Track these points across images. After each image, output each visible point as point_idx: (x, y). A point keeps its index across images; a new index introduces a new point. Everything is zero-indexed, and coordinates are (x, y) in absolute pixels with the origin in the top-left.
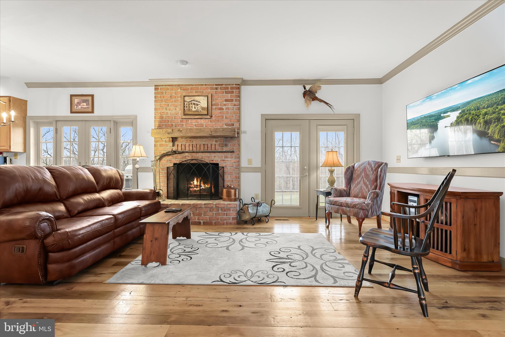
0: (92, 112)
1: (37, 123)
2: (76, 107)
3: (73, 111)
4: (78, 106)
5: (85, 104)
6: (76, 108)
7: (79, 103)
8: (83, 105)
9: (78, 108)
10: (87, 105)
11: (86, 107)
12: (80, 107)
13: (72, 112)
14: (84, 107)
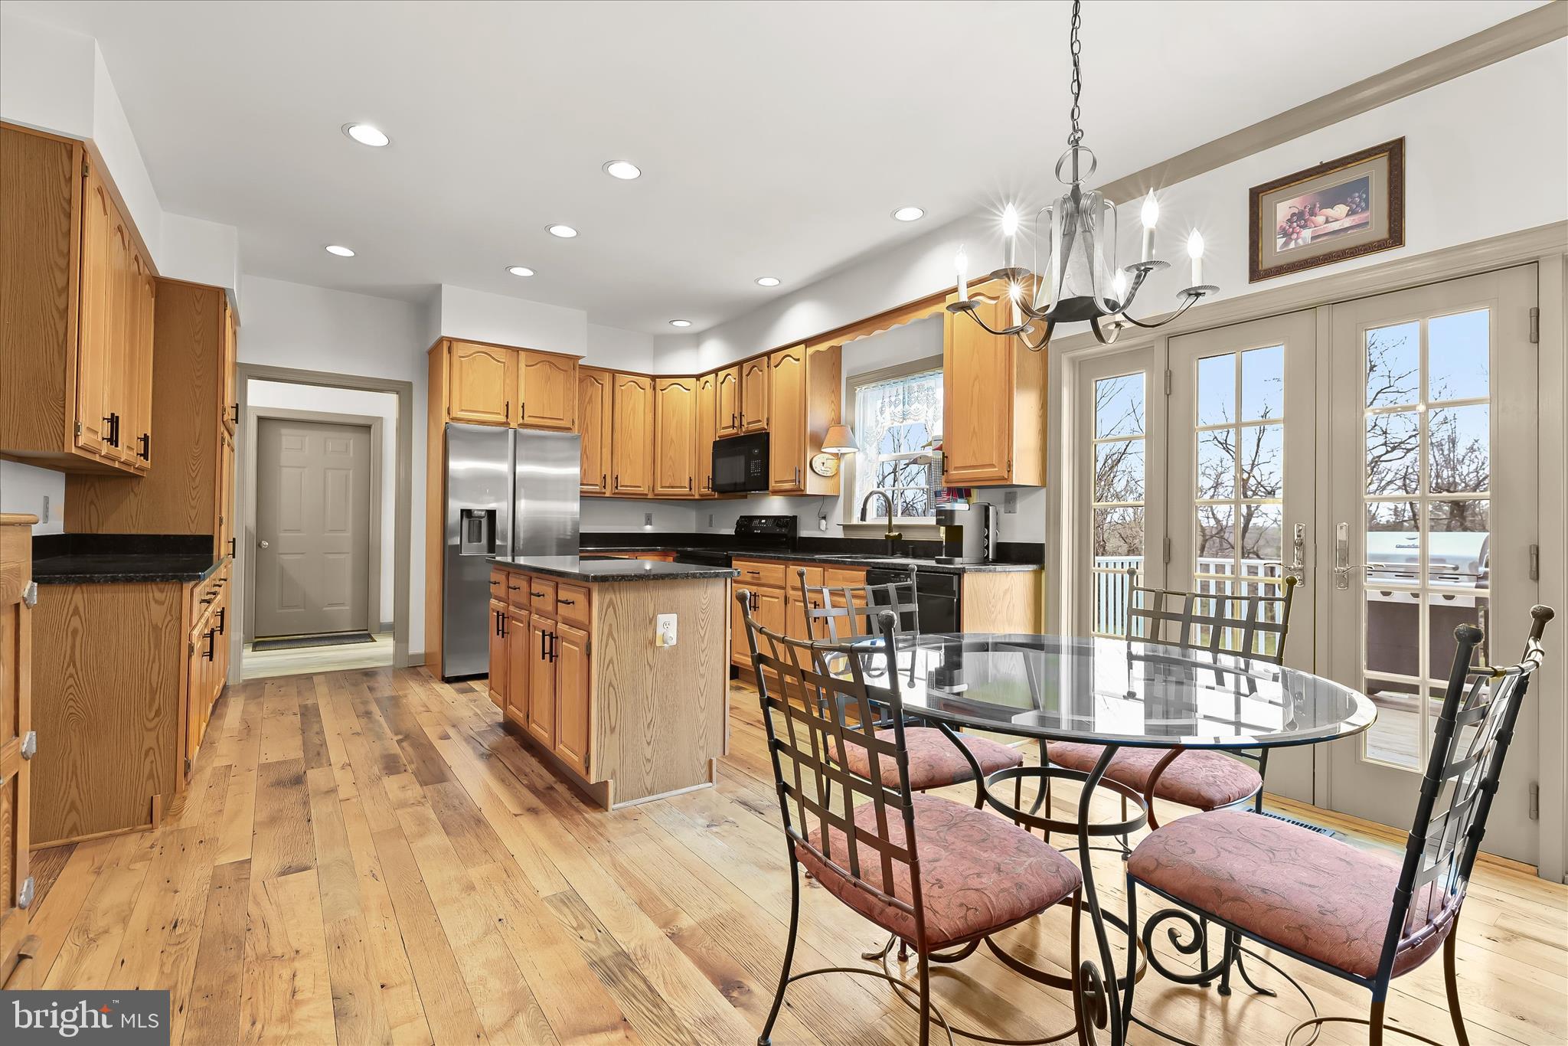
0: (1396, 237)
1: (1080, 363)
2: (1280, 241)
3: (1267, 262)
4: (1294, 236)
5: (1341, 210)
6: (1286, 244)
7: (1300, 218)
8: (1327, 222)
9: (1292, 245)
10: (1351, 213)
11: (1347, 222)
12: (1307, 234)
13: (1256, 273)
14: (1335, 226)
